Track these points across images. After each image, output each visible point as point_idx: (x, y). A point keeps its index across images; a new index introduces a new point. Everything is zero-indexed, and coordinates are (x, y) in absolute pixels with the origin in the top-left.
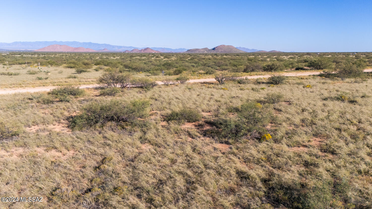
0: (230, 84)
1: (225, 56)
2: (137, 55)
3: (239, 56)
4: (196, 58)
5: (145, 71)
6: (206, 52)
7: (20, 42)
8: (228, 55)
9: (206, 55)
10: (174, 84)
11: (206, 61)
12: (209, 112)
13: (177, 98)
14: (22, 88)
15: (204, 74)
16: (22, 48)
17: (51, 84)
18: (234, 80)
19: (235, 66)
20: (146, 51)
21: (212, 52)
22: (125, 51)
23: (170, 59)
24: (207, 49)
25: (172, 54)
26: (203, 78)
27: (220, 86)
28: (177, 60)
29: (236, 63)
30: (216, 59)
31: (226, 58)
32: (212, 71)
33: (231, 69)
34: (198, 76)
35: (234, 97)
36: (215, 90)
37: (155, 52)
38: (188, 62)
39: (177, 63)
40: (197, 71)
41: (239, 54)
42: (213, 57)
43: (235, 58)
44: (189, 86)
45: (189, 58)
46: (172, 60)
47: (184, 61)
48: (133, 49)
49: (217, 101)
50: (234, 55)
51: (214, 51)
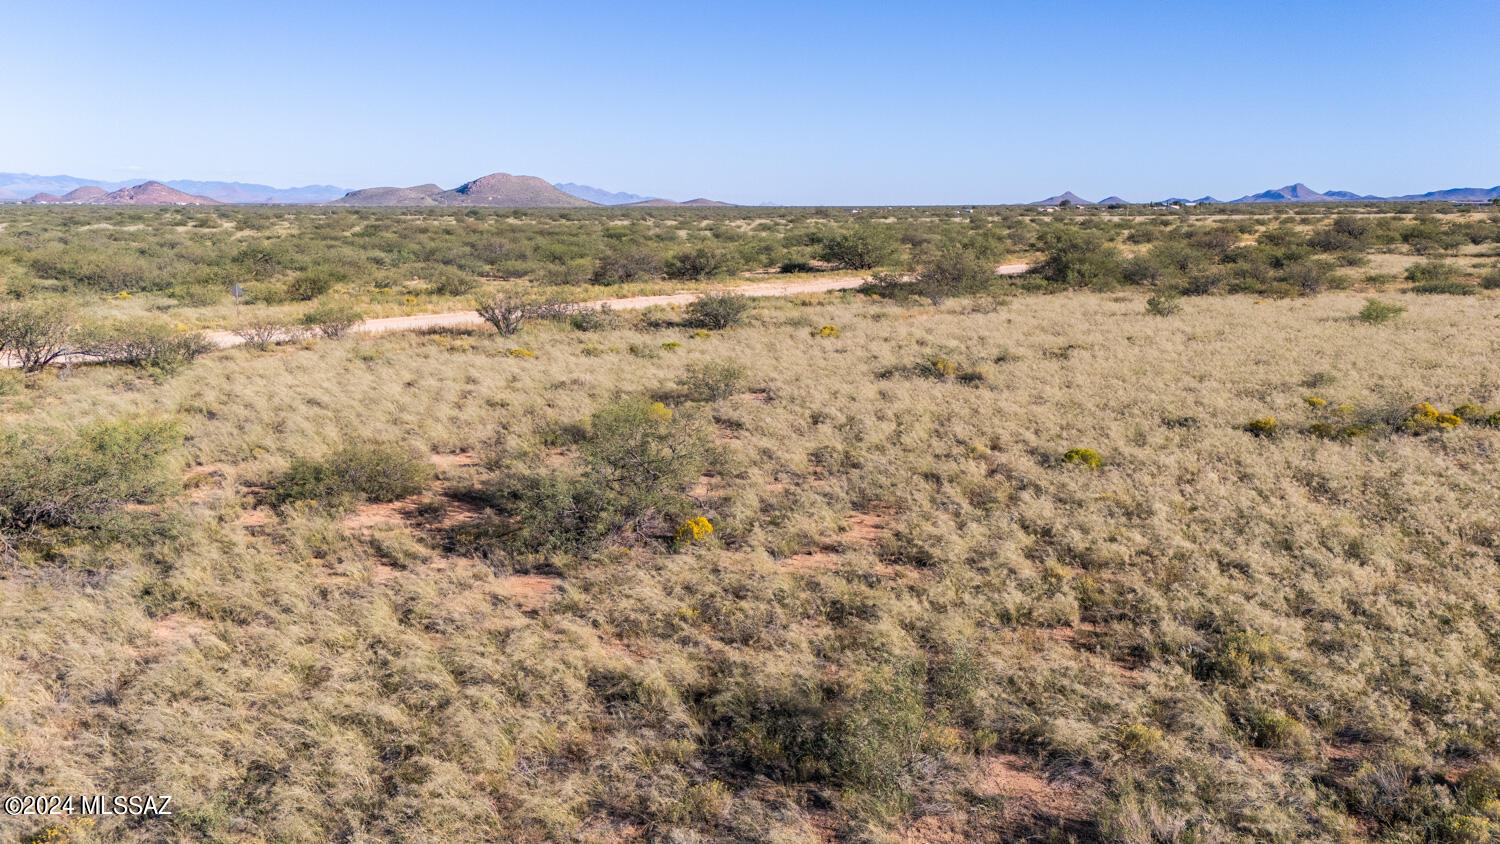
0: (543, 334)
1: (511, 221)
2: (96, 214)
3: (568, 220)
4: (387, 228)
5: (143, 289)
6: (431, 203)
8: (525, 215)
9: (431, 213)
10: (292, 342)
11: (433, 239)
12: (463, 450)
13: (311, 402)
15: (430, 293)
18: (557, 317)
19: (555, 258)
20: (142, 198)
21: (456, 204)
22: (34, 200)
23: (267, 233)
24: (436, 191)
25: (278, 212)
26: (426, 311)
27: (501, 343)
28: (300, 236)
29: (558, 248)
30: (474, 231)
31: (516, 225)
32: (462, 282)
33: (542, 273)
34: (401, 304)
35: (563, 384)
36: (480, 360)
37: (192, 200)
38: (352, 244)
39: (303, 252)
40: (395, 283)
41: (567, 212)
42: (463, 221)
43: (555, 226)
44: (367, 348)
45: (357, 229)
46: (279, 237)
47: (335, 239)
48: (75, 186)
49: (491, 404)
50: (548, 215)
51: (463, 197)
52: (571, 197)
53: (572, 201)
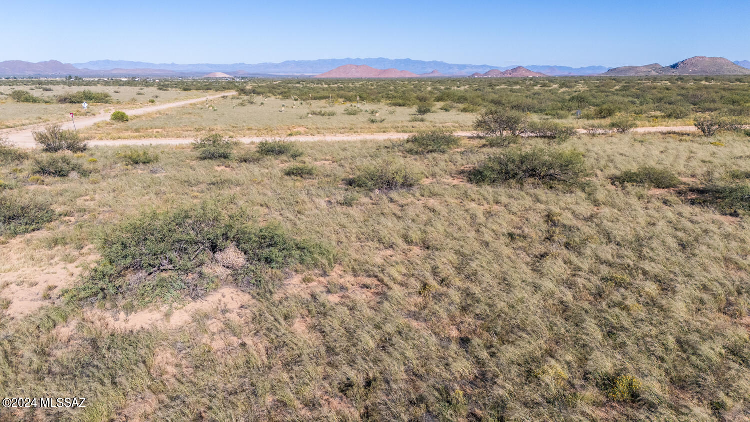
0: (729, 137)
1: (704, 83)
2: (500, 82)
3: (741, 82)
4: (633, 87)
5: (535, 112)
6: (657, 73)
7: (294, 61)
8: (713, 79)
9: (655, 79)
10: (605, 134)
11: (659, 93)
12: (692, 176)
13: (622, 155)
14: (357, 134)
15: (663, 117)
16: (297, 73)
17: (393, 130)
18: (736, 130)
19: (734, 102)
20: (515, 74)
21: (669, 74)
22: (473, 76)
23: (575, 90)
24: (658, 67)
25: (577, 80)
26: (662, 125)
27: (705, 139)
28: (591, 91)
29: (736, 98)
30: (683, 89)
31: (709, 85)
32: (681, 112)
33: (726, 110)
34: (650, 122)
35: (741, 157)
36: (696, 145)
37: (535, 75)
38: (617, 95)
39: (595, 98)
40: (645, 112)
41: (739, 78)
42: (675, 83)
43: (733, 86)
44: (639, 138)
45: (617, 88)
46: (580, 92)
47: (609, 92)
48: (488, 70)
49: (703, 162)
50: (728, 80)
51: (674, 70)
52: (744, 69)
53: (744, 71)
